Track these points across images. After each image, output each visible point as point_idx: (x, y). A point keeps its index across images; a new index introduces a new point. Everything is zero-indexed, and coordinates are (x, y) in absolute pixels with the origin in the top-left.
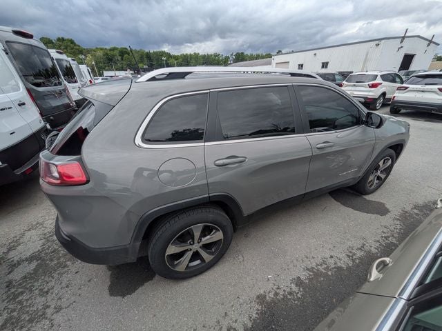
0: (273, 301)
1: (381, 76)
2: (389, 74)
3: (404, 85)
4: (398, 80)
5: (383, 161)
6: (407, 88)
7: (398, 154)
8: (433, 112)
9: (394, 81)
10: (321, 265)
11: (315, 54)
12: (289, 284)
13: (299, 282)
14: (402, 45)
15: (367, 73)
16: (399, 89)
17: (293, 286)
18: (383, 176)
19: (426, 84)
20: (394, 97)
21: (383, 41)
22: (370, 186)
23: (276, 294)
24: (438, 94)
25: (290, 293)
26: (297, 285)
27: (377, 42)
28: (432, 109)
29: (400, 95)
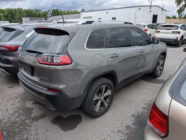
0: (138, 115)
1: (147, 25)
2: (150, 25)
3: (158, 30)
4: (154, 28)
5: (160, 60)
6: (159, 31)
7: (165, 57)
8: (172, 43)
9: (152, 28)
10: (150, 102)
11: (107, 13)
12: (141, 109)
13: (144, 108)
14: (151, 10)
15: (140, 24)
16: (156, 32)
17: (143, 110)
18: (161, 68)
19: (167, 30)
20: (155, 36)
21: (142, 7)
22: (158, 73)
23: (138, 113)
24: (172, 34)
25: (143, 112)
26: (144, 109)
27: (139, 8)
28: (172, 42)
29: (157, 35)
